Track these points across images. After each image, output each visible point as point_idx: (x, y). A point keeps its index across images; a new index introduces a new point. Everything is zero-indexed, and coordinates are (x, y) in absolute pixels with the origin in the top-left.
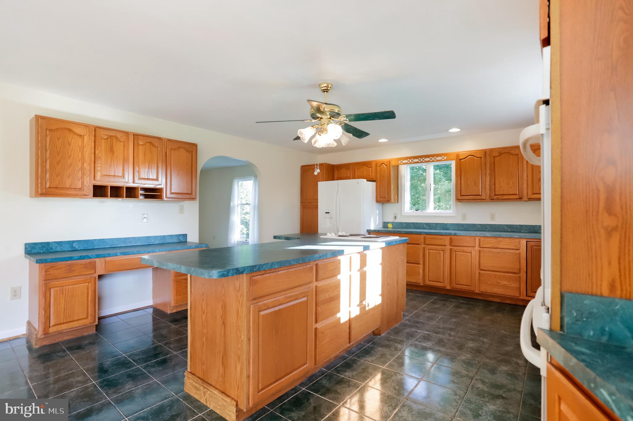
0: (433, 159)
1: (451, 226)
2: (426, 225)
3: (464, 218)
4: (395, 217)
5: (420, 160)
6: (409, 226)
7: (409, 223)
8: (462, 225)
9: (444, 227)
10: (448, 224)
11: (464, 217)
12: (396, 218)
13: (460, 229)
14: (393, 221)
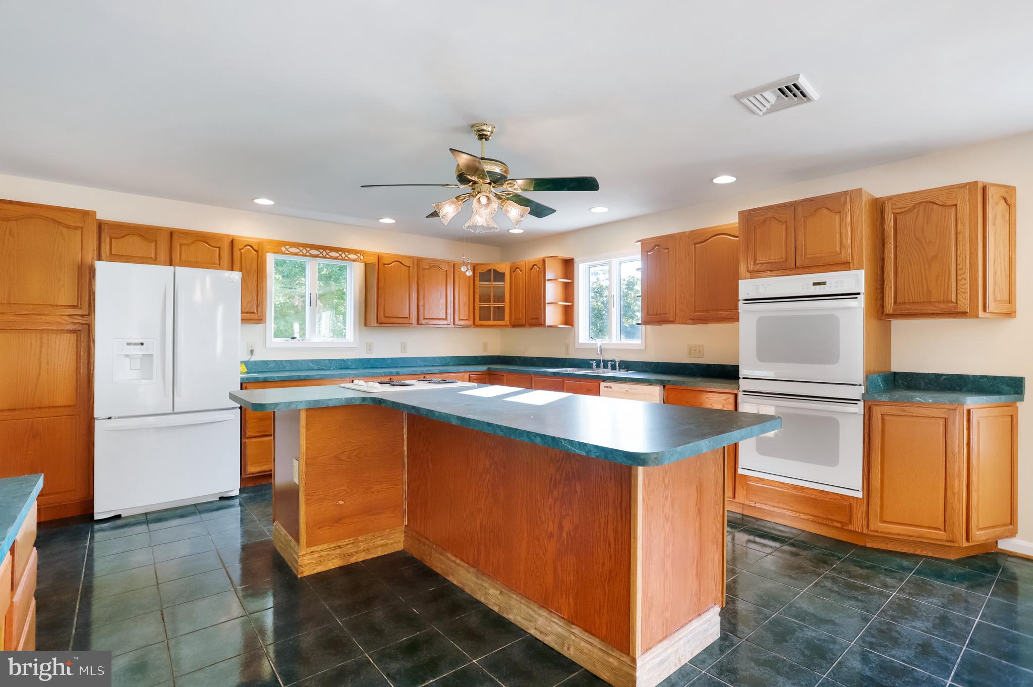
0: (343, 255)
1: (352, 362)
2: (312, 363)
3: (370, 350)
4: (252, 352)
5: (321, 253)
6: (281, 367)
7: (281, 361)
8: (368, 360)
9: (343, 365)
10: (347, 359)
11: (370, 348)
12: (254, 353)
13: (366, 366)
14: (247, 360)
